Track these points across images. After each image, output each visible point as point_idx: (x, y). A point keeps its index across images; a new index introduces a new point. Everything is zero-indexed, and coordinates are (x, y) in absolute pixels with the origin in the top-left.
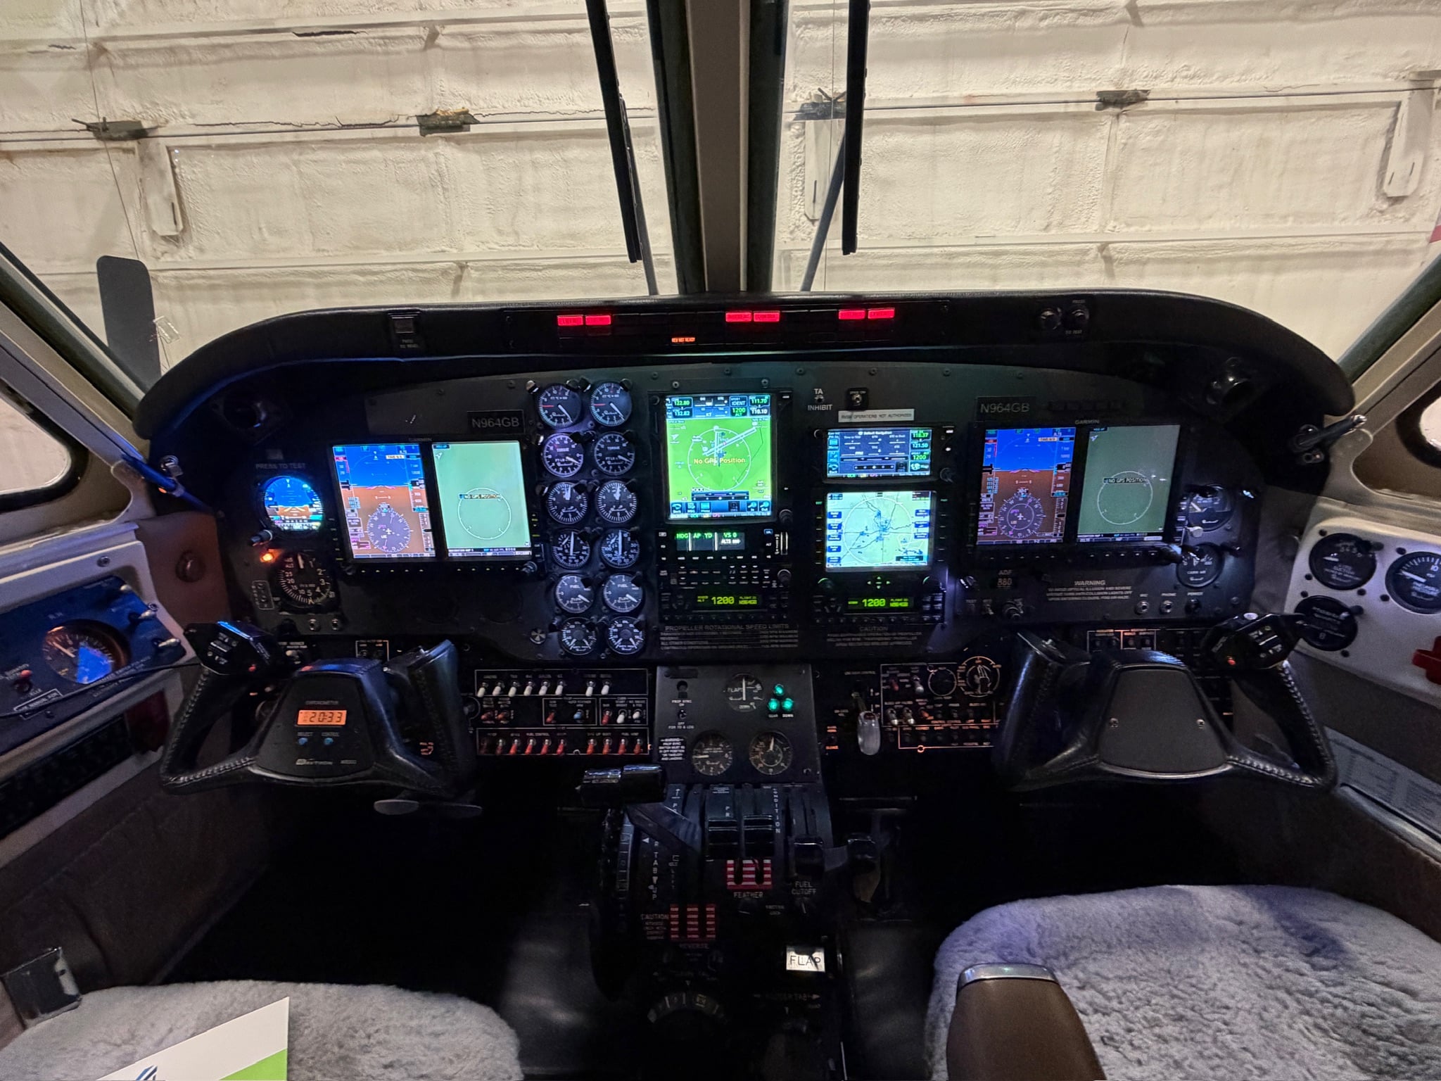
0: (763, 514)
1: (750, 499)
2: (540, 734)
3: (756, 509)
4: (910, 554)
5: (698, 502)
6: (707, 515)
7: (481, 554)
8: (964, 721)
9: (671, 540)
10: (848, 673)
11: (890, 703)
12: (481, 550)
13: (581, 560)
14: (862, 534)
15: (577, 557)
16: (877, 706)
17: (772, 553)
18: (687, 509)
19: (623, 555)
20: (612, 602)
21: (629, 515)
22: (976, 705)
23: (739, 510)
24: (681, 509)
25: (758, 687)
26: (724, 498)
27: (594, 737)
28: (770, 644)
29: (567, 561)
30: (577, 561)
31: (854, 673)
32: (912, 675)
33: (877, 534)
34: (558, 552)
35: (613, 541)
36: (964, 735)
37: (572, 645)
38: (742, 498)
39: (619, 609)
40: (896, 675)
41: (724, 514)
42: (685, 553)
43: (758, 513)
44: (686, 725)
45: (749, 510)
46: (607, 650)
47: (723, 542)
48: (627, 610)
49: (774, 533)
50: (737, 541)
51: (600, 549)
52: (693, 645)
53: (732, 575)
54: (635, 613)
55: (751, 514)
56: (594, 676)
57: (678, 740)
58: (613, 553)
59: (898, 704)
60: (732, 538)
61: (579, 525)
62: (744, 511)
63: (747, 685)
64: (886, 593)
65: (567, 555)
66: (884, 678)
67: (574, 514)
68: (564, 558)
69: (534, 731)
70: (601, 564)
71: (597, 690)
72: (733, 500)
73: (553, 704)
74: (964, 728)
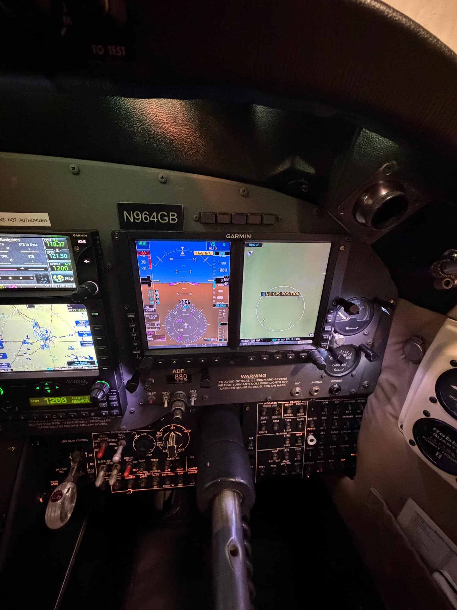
4: (80, 359)
8: (163, 471)
10: (64, 441)
11: (102, 462)
14: (25, 342)
16: (92, 464)
22: (172, 459)
31: (70, 441)
32: (119, 440)
33: (42, 343)
36: (163, 480)
40: (105, 441)
59: (108, 462)
64: (65, 393)
66: (95, 443)
74: (163, 475)
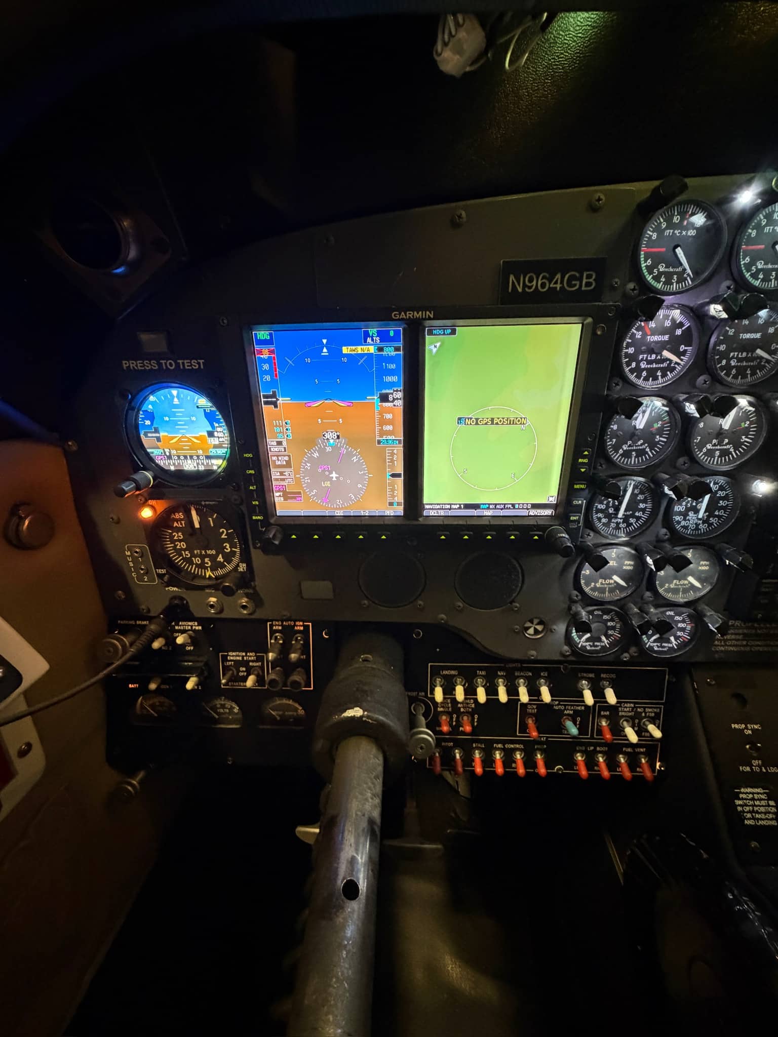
2: (510, 746)
7: (475, 512)
12: (476, 506)
27: (585, 752)
37: (582, 641)
39: (669, 596)
44: (765, 766)
46: (631, 649)
52: (761, 646)
54: (692, 603)
56: (591, 675)
57: (761, 790)
58: (686, 515)
65: (610, 516)
67: (641, 454)
68: (604, 520)
69: (504, 742)
71: (599, 696)
73: (532, 709)
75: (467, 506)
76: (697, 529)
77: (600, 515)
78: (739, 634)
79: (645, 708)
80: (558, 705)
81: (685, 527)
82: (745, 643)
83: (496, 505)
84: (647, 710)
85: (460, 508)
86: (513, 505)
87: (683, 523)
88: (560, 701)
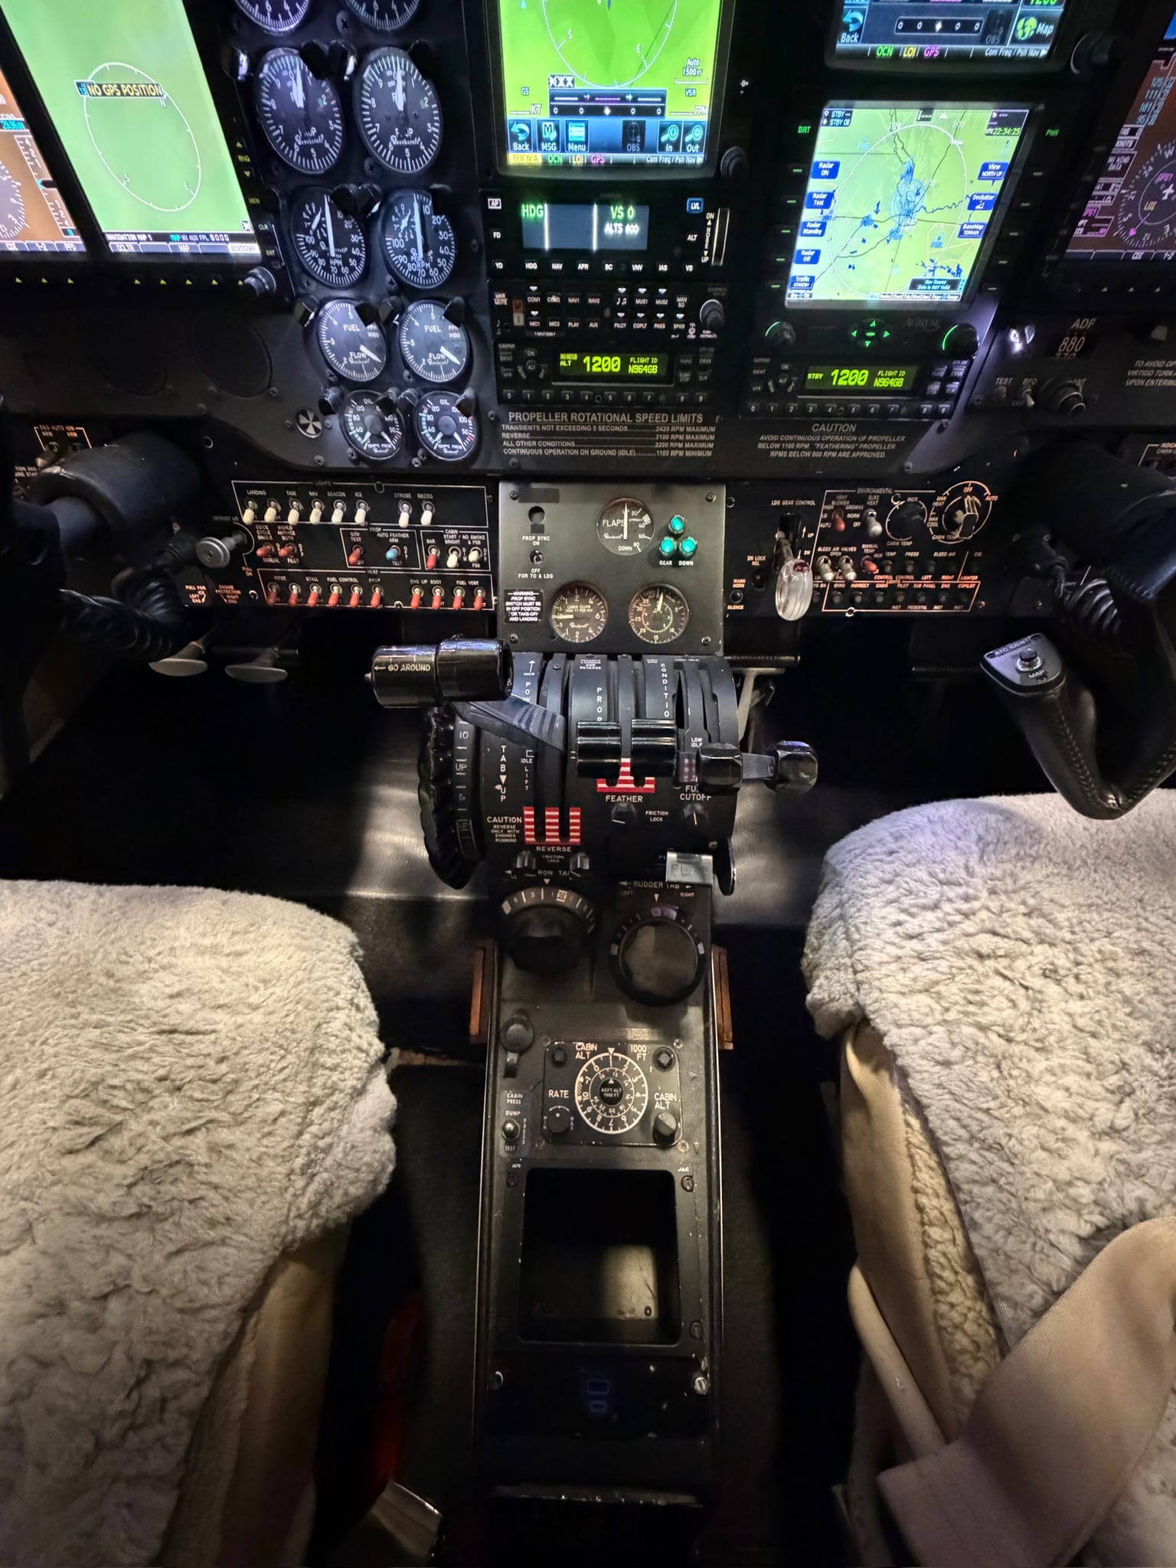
0: (690, 161)
1: (668, 117)
2: (345, 580)
3: (676, 147)
4: (938, 273)
5: (562, 120)
6: (578, 158)
7: (169, 247)
8: (918, 578)
9: (510, 218)
10: (776, 503)
11: (826, 549)
12: (165, 237)
13: (352, 269)
14: (866, 221)
15: (346, 263)
16: (807, 553)
17: (695, 259)
18: (541, 139)
19: (426, 259)
20: (418, 360)
21: (429, 155)
22: (943, 554)
23: (643, 149)
24: (528, 140)
25: (646, 519)
26: (617, 111)
27: (420, 585)
28: (670, 449)
29: (327, 268)
30: (345, 270)
31: (785, 503)
32: (867, 507)
33: (892, 225)
34: (309, 247)
35: (404, 223)
36: (912, 595)
37: (366, 442)
38: (650, 112)
39: (432, 377)
40: (843, 507)
41: (613, 157)
42: (536, 254)
43: (679, 158)
44: (542, 572)
45: (662, 148)
46: (420, 452)
47: (608, 229)
48: (444, 378)
49: (706, 210)
50: (633, 230)
51: (383, 243)
52: (553, 449)
53: (621, 309)
54: (458, 385)
55: (666, 158)
56: (408, 496)
57: (532, 593)
58: (408, 254)
59: (836, 552)
60: (625, 221)
61: (332, 177)
62: (652, 150)
63: (630, 516)
64: (875, 359)
65: (325, 255)
66: (825, 511)
67: (322, 152)
68: (322, 262)
69: (337, 576)
70: (389, 278)
71: (415, 518)
72: (634, 119)
73: (356, 537)
74: (915, 586)
75: (157, 237)
76: (428, 277)
77: (313, 253)
78: (526, 432)
79: (469, 535)
80: (382, 532)
81: (415, 273)
82: (534, 443)
83: (188, 235)
84: (472, 537)
85: (148, 240)
86: (208, 235)
87: (410, 267)
88: (382, 527)
